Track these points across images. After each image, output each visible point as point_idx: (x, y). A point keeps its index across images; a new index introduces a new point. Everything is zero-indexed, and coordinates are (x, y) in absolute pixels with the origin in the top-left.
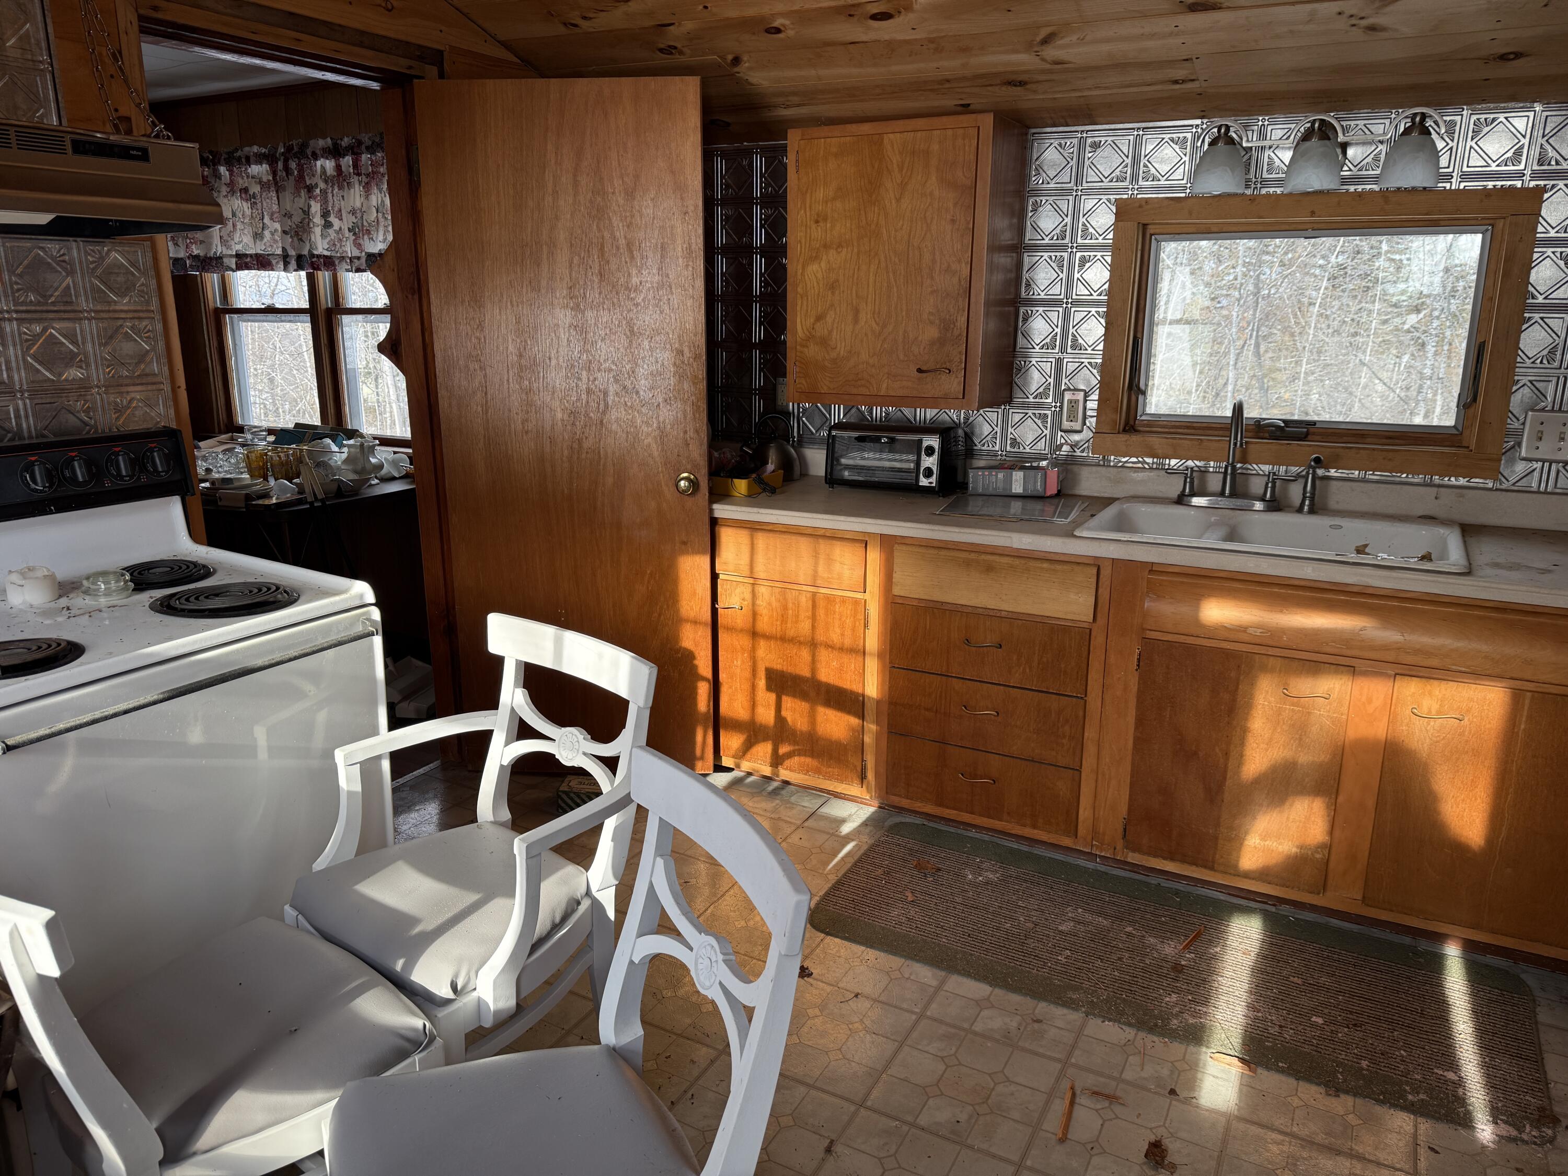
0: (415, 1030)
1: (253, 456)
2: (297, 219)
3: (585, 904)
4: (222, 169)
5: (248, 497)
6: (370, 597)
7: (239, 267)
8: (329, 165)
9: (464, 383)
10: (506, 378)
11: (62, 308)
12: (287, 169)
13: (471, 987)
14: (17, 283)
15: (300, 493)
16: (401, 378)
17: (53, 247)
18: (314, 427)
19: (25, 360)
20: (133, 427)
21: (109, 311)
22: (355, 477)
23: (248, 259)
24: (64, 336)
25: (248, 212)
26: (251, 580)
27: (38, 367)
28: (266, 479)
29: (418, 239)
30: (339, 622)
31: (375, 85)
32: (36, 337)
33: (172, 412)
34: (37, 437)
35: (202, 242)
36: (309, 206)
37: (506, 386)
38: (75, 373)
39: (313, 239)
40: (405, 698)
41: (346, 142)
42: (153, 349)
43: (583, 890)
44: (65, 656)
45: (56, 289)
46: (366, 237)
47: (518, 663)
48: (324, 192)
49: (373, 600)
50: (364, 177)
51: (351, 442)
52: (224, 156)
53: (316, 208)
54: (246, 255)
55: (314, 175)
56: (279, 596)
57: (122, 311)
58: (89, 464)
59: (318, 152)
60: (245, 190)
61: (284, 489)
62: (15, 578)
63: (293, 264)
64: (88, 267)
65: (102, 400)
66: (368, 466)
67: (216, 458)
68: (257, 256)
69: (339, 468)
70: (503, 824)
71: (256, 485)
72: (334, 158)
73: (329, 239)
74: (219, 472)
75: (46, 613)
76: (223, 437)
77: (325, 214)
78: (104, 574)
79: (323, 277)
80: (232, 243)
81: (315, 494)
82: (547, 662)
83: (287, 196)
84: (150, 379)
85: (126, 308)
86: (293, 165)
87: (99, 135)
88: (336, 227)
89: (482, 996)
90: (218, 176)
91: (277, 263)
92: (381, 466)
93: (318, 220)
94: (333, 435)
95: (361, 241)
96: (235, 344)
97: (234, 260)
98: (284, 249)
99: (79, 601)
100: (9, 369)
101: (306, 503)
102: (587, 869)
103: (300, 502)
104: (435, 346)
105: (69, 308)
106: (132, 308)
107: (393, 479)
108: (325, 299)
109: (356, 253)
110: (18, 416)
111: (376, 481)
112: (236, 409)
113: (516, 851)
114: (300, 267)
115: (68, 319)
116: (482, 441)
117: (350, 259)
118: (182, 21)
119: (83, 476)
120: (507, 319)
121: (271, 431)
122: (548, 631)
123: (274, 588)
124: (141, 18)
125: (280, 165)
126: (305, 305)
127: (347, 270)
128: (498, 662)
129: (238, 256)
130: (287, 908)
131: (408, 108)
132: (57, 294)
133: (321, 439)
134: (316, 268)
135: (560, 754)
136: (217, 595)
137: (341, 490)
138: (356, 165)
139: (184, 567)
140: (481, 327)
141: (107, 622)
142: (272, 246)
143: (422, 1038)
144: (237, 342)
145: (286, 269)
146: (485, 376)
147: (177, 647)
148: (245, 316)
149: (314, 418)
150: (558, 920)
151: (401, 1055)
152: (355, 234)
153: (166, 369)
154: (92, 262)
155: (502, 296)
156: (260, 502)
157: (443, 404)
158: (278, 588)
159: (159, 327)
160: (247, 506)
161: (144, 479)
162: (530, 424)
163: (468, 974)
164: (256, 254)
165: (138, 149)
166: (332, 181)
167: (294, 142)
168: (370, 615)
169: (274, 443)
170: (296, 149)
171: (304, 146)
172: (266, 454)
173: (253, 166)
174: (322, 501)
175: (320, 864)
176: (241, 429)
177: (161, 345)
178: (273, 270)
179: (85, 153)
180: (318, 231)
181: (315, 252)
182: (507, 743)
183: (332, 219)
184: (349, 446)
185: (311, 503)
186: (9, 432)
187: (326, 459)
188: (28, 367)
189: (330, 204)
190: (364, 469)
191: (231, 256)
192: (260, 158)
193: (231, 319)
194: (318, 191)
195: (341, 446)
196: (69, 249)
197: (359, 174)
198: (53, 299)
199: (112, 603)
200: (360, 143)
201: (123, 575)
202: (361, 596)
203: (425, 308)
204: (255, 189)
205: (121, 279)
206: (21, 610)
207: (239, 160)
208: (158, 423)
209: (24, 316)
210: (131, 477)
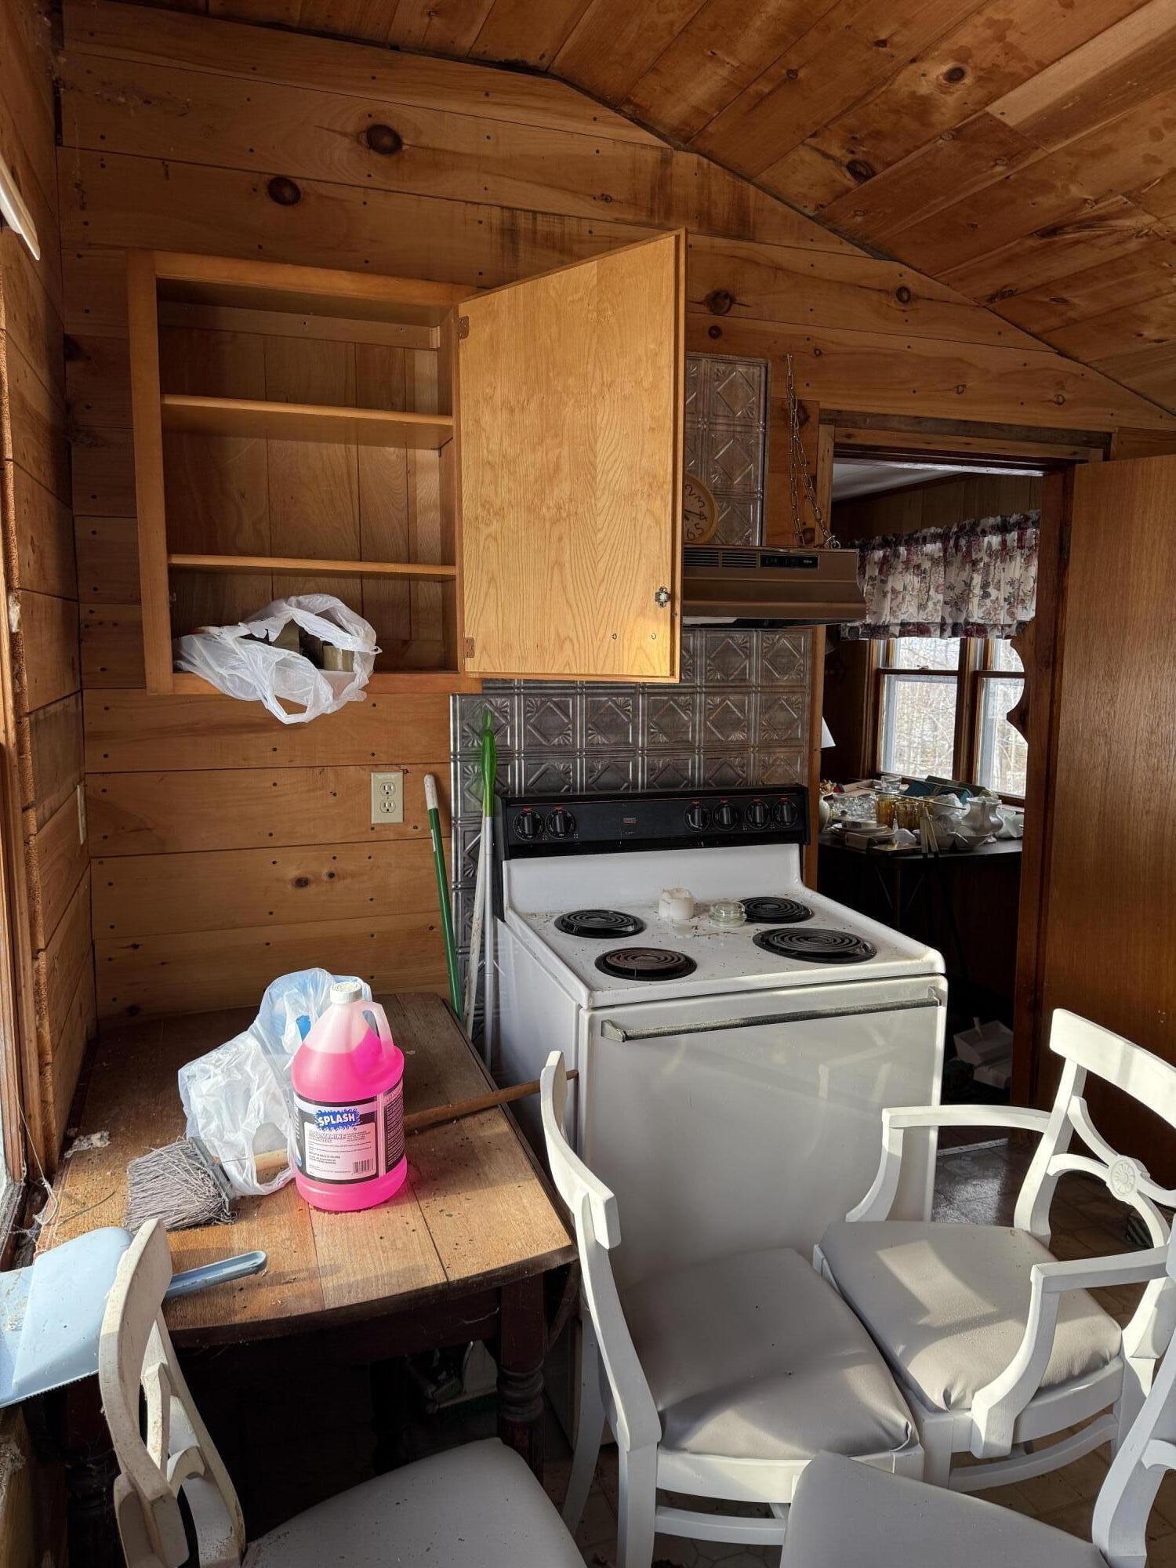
0: (897, 1425)
1: (883, 804)
2: (958, 591)
3: (1113, 1367)
4: (902, 550)
5: (871, 842)
6: (940, 966)
7: (902, 634)
8: (995, 540)
9: (1085, 757)
10: (1132, 754)
11: (738, 684)
12: (957, 546)
13: (965, 1404)
14: (709, 665)
15: (919, 843)
16: (1025, 745)
17: (739, 636)
18: (945, 781)
19: (705, 724)
20: (775, 782)
21: (772, 686)
22: (971, 834)
23: (911, 627)
24: (736, 706)
25: (917, 586)
26: (840, 929)
27: (714, 730)
28: (891, 826)
29: (1060, 615)
30: (906, 985)
31: (1038, 473)
32: (716, 706)
33: (806, 771)
34: (704, 785)
35: (874, 613)
36: (972, 578)
37: (1131, 763)
38: (738, 736)
39: (970, 607)
40: (985, 1063)
41: (1015, 518)
42: (800, 718)
43: (1115, 1348)
44: (681, 971)
45: (736, 670)
46: (1020, 606)
47: (1080, 1069)
48: (987, 565)
49: (943, 971)
50: (1026, 550)
51: (975, 799)
52: (906, 538)
53: (977, 579)
54: (909, 624)
55: (980, 550)
56: (858, 950)
57: (781, 686)
58: (733, 811)
59: (987, 529)
60: (918, 566)
61: (904, 837)
62: (665, 896)
63: (949, 630)
64: (762, 650)
65: (755, 758)
66: (987, 825)
67: (851, 802)
68: (919, 625)
69: (959, 823)
70: (1038, 1240)
71: (880, 831)
72: (1001, 533)
73: (984, 608)
74: (853, 815)
75: (681, 929)
76: (865, 782)
77: (985, 586)
78: (726, 903)
79: (976, 643)
80: (899, 613)
81: (929, 846)
82: (1113, 1079)
83: (953, 570)
84: (794, 743)
85: (783, 684)
86: (963, 542)
87: (781, 550)
88: (993, 597)
89: (975, 1420)
90: (897, 555)
91: (935, 630)
92: (1000, 826)
93: (977, 591)
94: (960, 791)
95: (1015, 610)
96: (888, 701)
97: (898, 628)
98: (943, 618)
99: (706, 923)
100: (694, 731)
101: (921, 854)
102: (1123, 1327)
103: (915, 852)
104: (1062, 718)
105: (743, 684)
106: (789, 684)
107: (1011, 839)
108: (975, 663)
109: (1008, 621)
110: (693, 768)
111: (994, 839)
112: (880, 758)
113: (1032, 1279)
114: (954, 634)
115: (740, 693)
116: (1096, 817)
117: (1002, 626)
118: (869, 443)
119: (728, 821)
120: (1142, 695)
121: (904, 781)
122: (1117, 1044)
123: (855, 941)
124: (836, 445)
125: (952, 542)
126: (956, 668)
127: (998, 637)
128: (1058, 1062)
129: (903, 624)
130: (816, 1247)
131: (1067, 491)
132: (736, 673)
133: (947, 793)
134: (968, 634)
135: (1112, 1183)
136: (806, 939)
137: (955, 845)
138: (1020, 539)
139: (789, 907)
140: (1112, 701)
141: (722, 944)
142: (932, 615)
143: (903, 1438)
144: (891, 699)
145: (941, 636)
146: (1110, 751)
147: (762, 981)
148: (902, 676)
149: (945, 772)
150: (1076, 1371)
151: (878, 1446)
152: (1010, 603)
153: (807, 735)
154: (766, 648)
155: (1140, 670)
156: (882, 848)
157: (1061, 776)
158: (858, 942)
159: (808, 699)
160: (868, 850)
161: (772, 827)
162: (1152, 805)
163: (964, 1390)
164: (918, 623)
165: (810, 559)
166: (996, 555)
167: (967, 522)
168: (938, 984)
169: (906, 793)
170: (968, 527)
171: (975, 524)
172: (894, 803)
173: (928, 545)
174: (936, 854)
175: (854, 1215)
176: (879, 776)
177: (806, 715)
178: (930, 637)
179: (770, 565)
180: (976, 601)
181: (971, 620)
182: (1055, 1153)
183: (991, 590)
184: (972, 803)
185: (925, 855)
186: (685, 779)
187: (948, 814)
188: (707, 729)
189: (991, 576)
190: (982, 826)
191: (897, 624)
192: (935, 538)
193: (889, 679)
194: (982, 564)
195: (964, 802)
196: (751, 638)
197: (1021, 547)
198: (732, 677)
199: (727, 929)
200: (1027, 519)
201: (740, 907)
202: (932, 964)
203: (1057, 681)
204: (927, 565)
205: (784, 660)
206: (665, 923)
207: (917, 541)
208: (794, 779)
209: (710, 690)
210: (763, 824)
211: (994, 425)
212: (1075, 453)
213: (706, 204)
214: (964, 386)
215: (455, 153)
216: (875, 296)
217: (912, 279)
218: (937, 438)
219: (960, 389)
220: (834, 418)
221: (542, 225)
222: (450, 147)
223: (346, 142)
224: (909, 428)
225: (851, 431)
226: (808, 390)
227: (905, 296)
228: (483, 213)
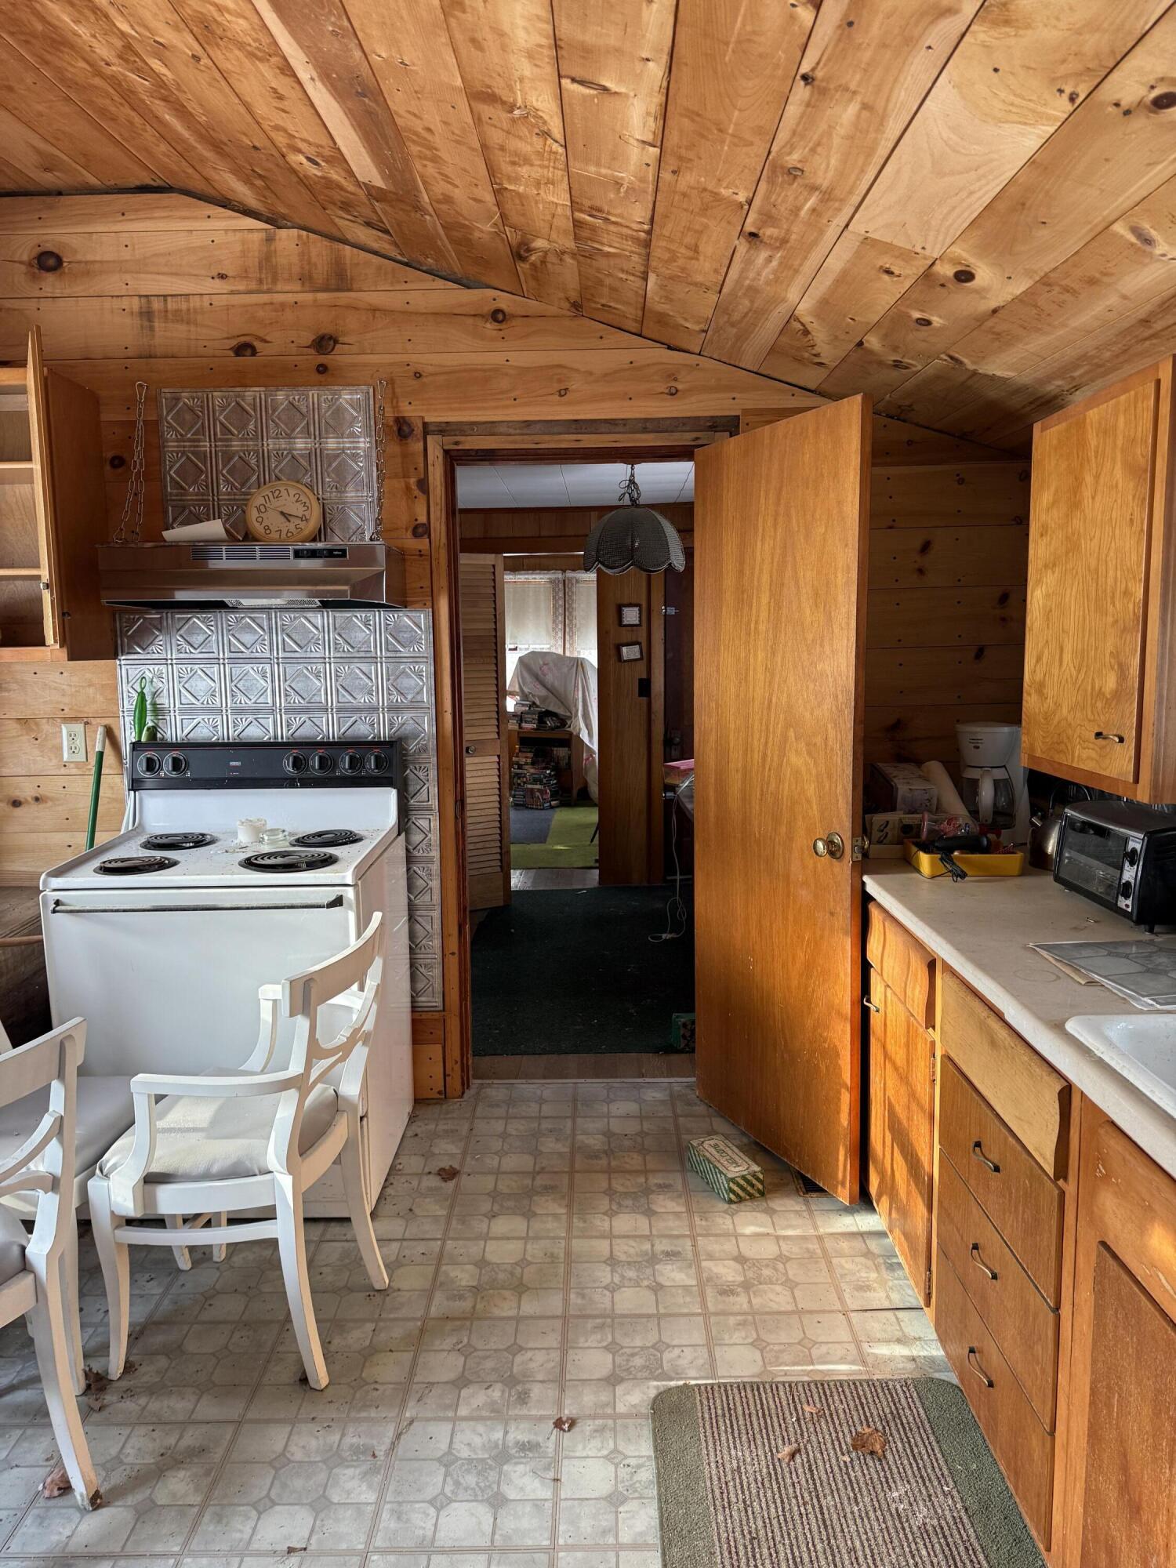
14: (337, 639)
17: (363, 615)
19: (336, 689)
21: (396, 657)
33: (434, 729)
42: (424, 684)
118: (478, 447)
153: (432, 698)
159: (431, 668)
161: (363, 773)
177: (431, 682)
196: (374, 616)
211: (606, 421)
212: (697, 439)
213: (307, 267)
214: (566, 389)
215: (101, 262)
216: (470, 321)
217: (505, 302)
218: (546, 437)
219: (563, 392)
220: (444, 429)
221: (171, 304)
222: (98, 258)
223: (23, 268)
224: (518, 431)
225: (458, 438)
226: (409, 408)
227: (500, 317)
228: (125, 303)
